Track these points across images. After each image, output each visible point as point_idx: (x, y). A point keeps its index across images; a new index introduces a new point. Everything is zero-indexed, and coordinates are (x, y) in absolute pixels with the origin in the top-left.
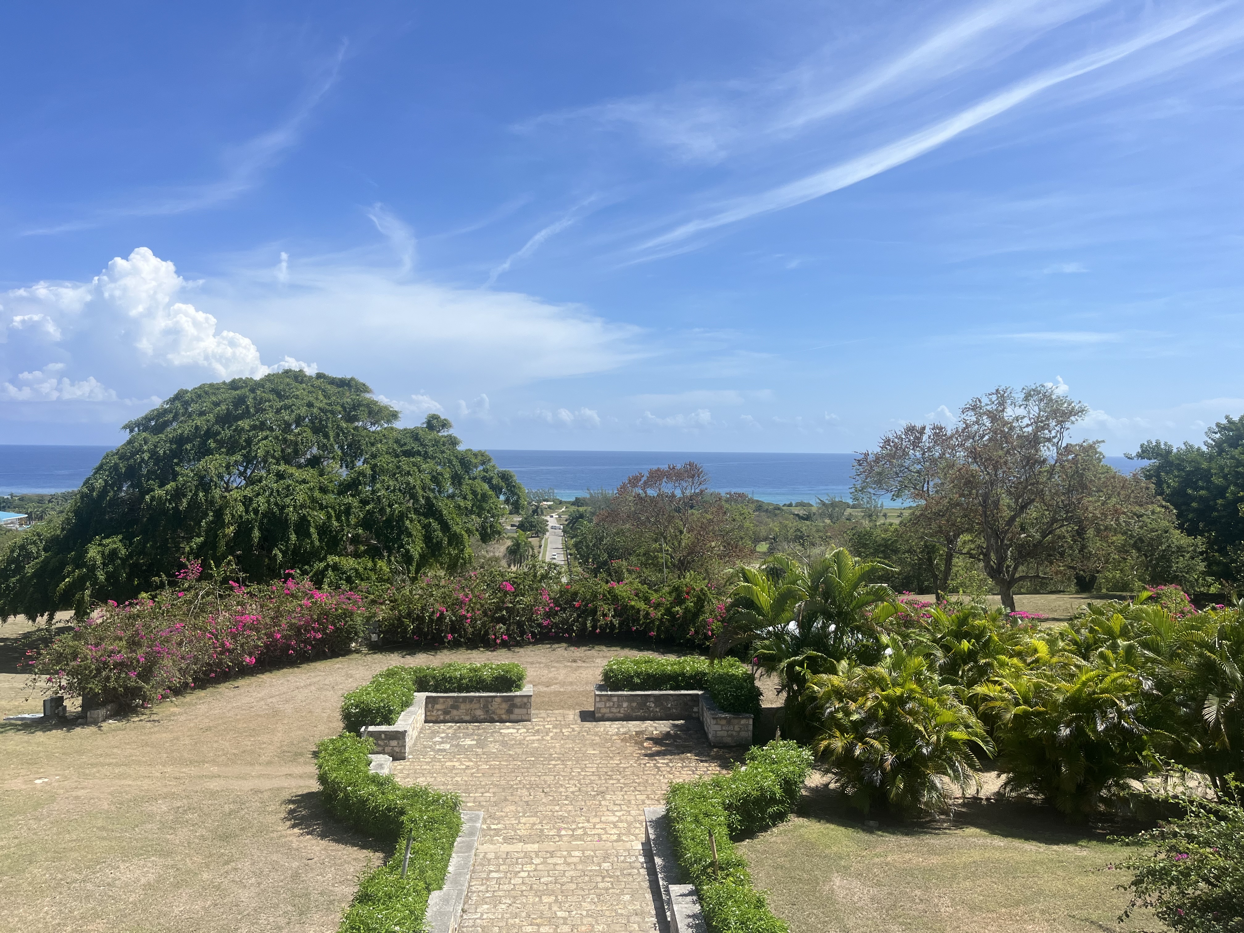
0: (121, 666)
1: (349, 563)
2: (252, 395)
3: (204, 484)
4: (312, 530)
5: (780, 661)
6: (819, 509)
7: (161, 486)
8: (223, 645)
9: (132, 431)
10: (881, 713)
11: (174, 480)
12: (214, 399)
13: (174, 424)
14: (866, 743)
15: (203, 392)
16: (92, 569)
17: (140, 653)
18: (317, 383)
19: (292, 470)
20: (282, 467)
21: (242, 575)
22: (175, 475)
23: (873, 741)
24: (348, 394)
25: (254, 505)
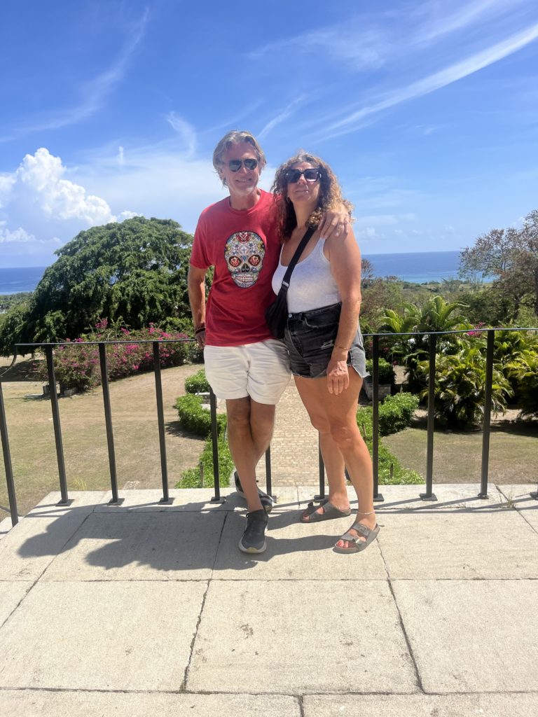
0: (76, 369)
1: (177, 321)
2: (119, 232)
3: (99, 282)
4: (157, 304)
5: (404, 356)
6: (443, 285)
7: (78, 283)
8: (122, 360)
9: (59, 255)
10: (455, 377)
11: (84, 280)
12: (99, 235)
13: (80, 250)
14: (446, 392)
15: (93, 231)
16: (49, 328)
17: (85, 363)
18: (152, 223)
19: (144, 272)
20: (139, 271)
21: (127, 326)
22: (84, 278)
23: (449, 391)
24: (168, 229)
25: (127, 292)
